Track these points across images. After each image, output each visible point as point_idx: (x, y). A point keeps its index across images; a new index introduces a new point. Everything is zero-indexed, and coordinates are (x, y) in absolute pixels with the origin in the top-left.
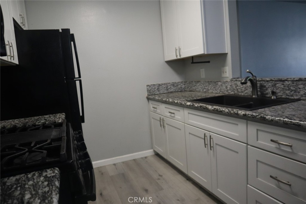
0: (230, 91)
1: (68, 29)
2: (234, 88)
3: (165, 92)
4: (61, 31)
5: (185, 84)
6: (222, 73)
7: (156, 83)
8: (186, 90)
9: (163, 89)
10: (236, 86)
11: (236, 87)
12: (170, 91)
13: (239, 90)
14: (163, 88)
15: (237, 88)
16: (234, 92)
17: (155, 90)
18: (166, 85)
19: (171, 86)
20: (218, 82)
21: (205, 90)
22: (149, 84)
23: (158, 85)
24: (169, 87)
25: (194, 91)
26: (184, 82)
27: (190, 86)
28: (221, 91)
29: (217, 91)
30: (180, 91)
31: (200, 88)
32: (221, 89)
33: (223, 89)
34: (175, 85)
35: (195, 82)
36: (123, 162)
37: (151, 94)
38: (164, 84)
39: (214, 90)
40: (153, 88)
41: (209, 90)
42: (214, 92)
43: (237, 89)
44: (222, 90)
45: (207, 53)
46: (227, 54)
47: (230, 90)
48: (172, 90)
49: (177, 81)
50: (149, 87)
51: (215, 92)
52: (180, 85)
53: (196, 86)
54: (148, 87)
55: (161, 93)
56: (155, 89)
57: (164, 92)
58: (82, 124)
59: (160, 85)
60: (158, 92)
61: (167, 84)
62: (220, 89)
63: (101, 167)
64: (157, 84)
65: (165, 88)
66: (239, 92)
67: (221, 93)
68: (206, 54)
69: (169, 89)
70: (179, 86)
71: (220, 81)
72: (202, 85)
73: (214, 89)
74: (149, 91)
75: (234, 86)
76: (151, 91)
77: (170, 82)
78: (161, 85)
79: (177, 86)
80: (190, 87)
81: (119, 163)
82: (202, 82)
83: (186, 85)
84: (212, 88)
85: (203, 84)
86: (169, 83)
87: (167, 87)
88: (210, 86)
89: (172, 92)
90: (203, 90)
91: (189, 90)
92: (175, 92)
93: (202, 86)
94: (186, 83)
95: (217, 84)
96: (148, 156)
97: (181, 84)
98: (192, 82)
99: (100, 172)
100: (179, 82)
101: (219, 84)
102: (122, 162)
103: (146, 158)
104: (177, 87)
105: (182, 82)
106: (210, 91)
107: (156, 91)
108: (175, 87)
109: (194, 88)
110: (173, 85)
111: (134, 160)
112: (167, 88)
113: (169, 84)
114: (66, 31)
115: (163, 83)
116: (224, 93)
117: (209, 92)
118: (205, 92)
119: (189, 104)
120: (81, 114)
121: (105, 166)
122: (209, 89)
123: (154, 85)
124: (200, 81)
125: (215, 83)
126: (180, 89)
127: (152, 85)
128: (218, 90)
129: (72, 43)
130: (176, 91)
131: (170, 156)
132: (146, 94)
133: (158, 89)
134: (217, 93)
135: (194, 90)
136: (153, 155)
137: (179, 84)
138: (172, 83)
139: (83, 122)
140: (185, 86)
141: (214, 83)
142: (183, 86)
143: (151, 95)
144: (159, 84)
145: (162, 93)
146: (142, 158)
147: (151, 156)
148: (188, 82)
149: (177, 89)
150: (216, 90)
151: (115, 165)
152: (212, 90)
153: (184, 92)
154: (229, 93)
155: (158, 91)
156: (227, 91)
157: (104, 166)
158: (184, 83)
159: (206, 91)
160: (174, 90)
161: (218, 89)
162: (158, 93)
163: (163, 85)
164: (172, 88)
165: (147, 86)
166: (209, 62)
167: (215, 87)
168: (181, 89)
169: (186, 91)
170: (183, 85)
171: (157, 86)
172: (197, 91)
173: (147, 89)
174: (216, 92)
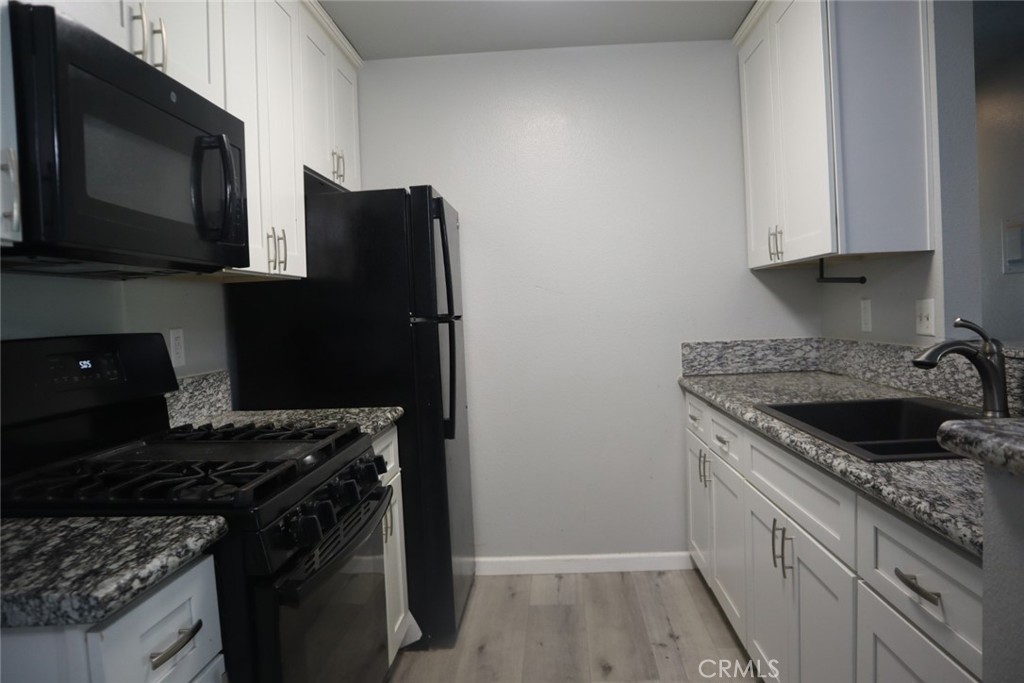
0: (935, 387)
1: (426, 187)
2: (948, 376)
3: (745, 369)
4: (409, 191)
5: (818, 349)
6: (918, 320)
7: (714, 341)
8: (820, 367)
9: (738, 360)
10: (953, 369)
11: (953, 373)
12: (760, 366)
13: (961, 385)
14: (737, 357)
15: (956, 377)
16: (947, 390)
17: (709, 362)
18: (749, 348)
19: (767, 352)
20: (903, 349)
21: (868, 375)
22: (692, 341)
23: (720, 346)
24: (759, 355)
25: (841, 375)
26: (817, 342)
27: (833, 355)
28: (911, 384)
29: (900, 381)
30: (798, 369)
31: (858, 367)
32: (911, 377)
33: (916, 376)
34: (783, 349)
35: (845, 342)
36: (586, 575)
37: (696, 372)
38: (743, 344)
39: (892, 377)
40: (703, 353)
41: (878, 375)
42: (892, 384)
43: (956, 380)
44: (914, 381)
45: (844, 252)
46: (932, 252)
47: (936, 383)
48: (769, 365)
49: (789, 337)
50: (688, 348)
51: (895, 383)
52: (800, 348)
53: (846, 359)
54: (687, 351)
55: (730, 372)
56: (711, 359)
57: (740, 371)
58: (448, 442)
59: (728, 348)
60: (718, 368)
61: (754, 344)
62: (908, 374)
63: (518, 576)
64: (717, 342)
65: (744, 355)
66: (961, 393)
67: (911, 389)
68: (841, 255)
69: (760, 362)
70: (798, 354)
71: (909, 348)
72: (862, 356)
73: (893, 374)
74: (687, 363)
75: (948, 370)
76: (696, 363)
77: (766, 339)
78: (732, 347)
79: (790, 352)
80: (830, 360)
81: (576, 574)
82: (864, 348)
83: (822, 352)
84: (889, 369)
85: (865, 354)
86: (761, 342)
87: (752, 354)
88: (884, 361)
89: (767, 372)
90: (864, 373)
91: (829, 370)
92: (780, 372)
93: (861, 360)
94: (822, 346)
95: (902, 357)
96: (670, 571)
97: (804, 347)
98: (837, 341)
99: (510, 588)
100: (796, 341)
101: (906, 360)
102: (583, 574)
103: (661, 574)
104: (790, 357)
105: (808, 341)
106: (884, 379)
107: (712, 364)
108: (782, 355)
109: (841, 363)
110: (775, 347)
111: (622, 574)
112: (753, 357)
113: (760, 346)
114: (423, 192)
115: (739, 339)
116: (919, 392)
117: (878, 384)
118: (869, 381)
119: (749, 415)
120: (447, 415)
121: (530, 576)
122: (880, 371)
123: (707, 344)
124: (856, 342)
125: (896, 352)
126: (799, 363)
127: (699, 344)
128: (903, 379)
129: (437, 222)
130: (786, 368)
131: (718, 582)
132: (679, 371)
133: (719, 358)
134: (900, 389)
135: (841, 372)
136: (687, 571)
137: (799, 345)
138: (772, 341)
139: (451, 436)
140: (818, 354)
141: (893, 354)
142: (813, 354)
143: (695, 376)
144: (726, 343)
145: (734, 371)
146: (649, 573)
147: (681, 570)
148: (826, 343)
149: (787, 363)
150: (897, 377)
151: (560, 577)
152: (888, 376)
153: (813, 374)
154: (932, 392)
155: (721, 365)
156: (929, 384)
157: (527, 575)
158: (815, 345)
159: (872, 377)
160: (777, 367)
161: (902, 376)
162: (718, 370)
163: (738, 345)
164: (771, 357)
165: (685, 346)
166: (862, 280)
167: (895, 368)
168: (803, 362)
169: (820, 370)
170: (810, 351)
171: (717, 348)
172: (848, 375)
173: (683, 355)
174: (899, 384)
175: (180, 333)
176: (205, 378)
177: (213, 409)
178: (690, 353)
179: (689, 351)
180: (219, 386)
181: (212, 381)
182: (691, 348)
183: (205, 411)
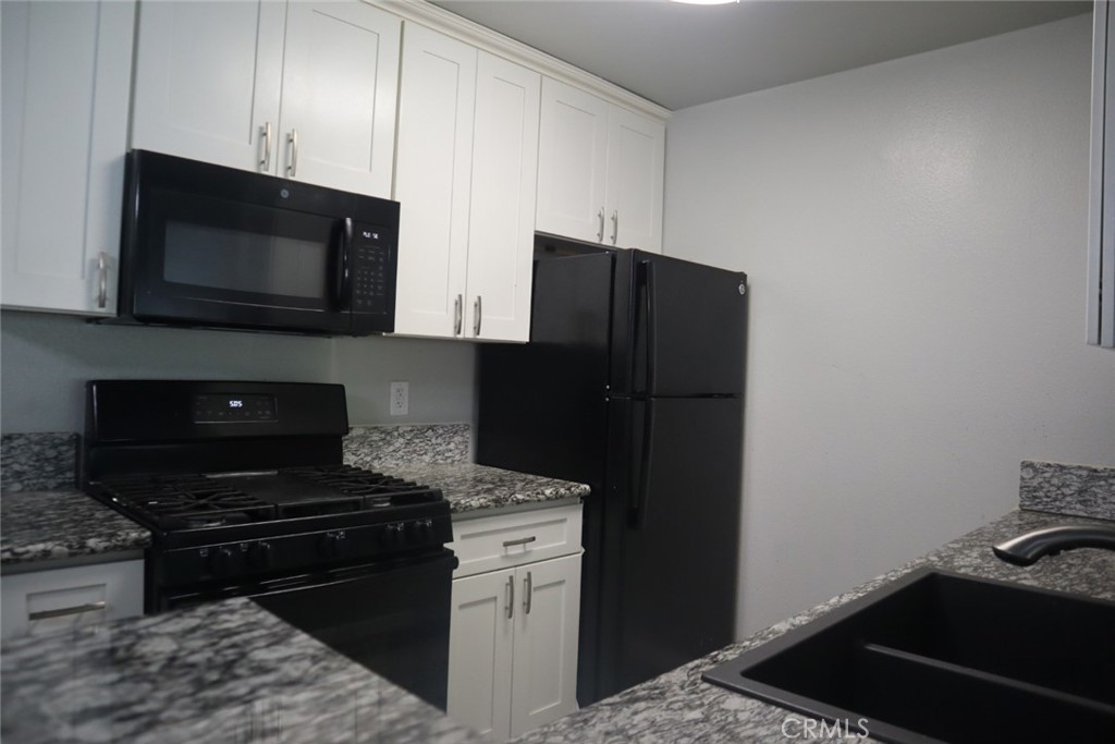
7: (1075, 465)
17: (1064, 495)
22: (1036, 460)
23: (1085, 473)
37: (1040, 507)
40: (1055, 481)
50: (1030, 469)
54: (1028, 474)
56: (1067, 491)
59: (1099, 478)
60: (1078, 506)
64: (1080, 468)
74: (1028, 491)
76: (1041, 494)
78: (1106, 479)
107: (1068, 499)
123: (1062, 467)
127: (1049, 466)
132: (1013, 501)
133: (1081, 492)
143: (1039, 512)
144: (1096, 471)
155: (1084, 502)
162: (1078, 509)
165: (1026, 465)
171: (1080, 476)
173: (1022, 479)
175: (405, 386)
176: (431, 428)
177: (438, 457)
178: (1033, 478)
179: (1032, 474)
180: (453, 437)
181: (441, 431)
182: (1036, 470)
183: (427, 458)
